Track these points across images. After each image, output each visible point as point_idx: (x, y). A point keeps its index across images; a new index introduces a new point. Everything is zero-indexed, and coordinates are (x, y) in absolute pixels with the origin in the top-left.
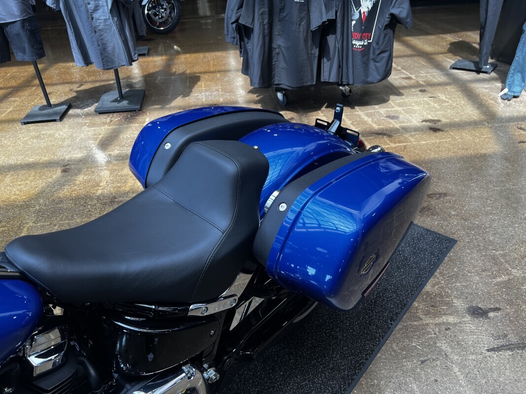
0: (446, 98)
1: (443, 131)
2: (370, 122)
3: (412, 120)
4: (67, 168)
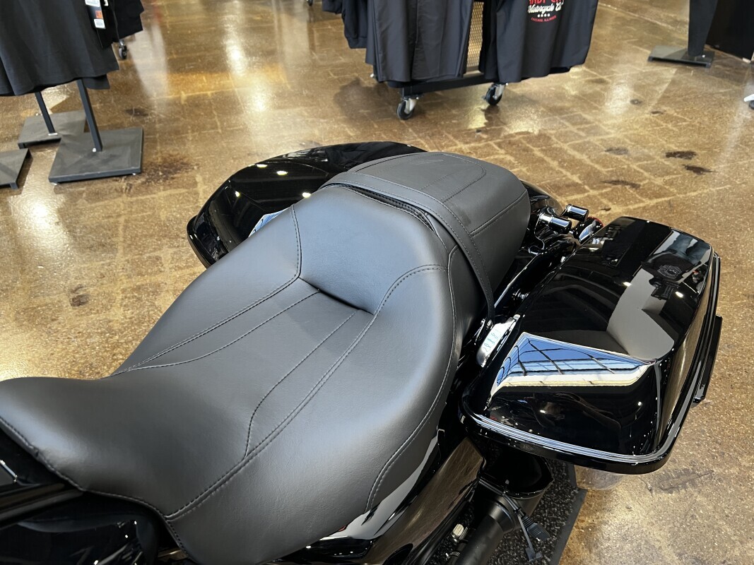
0: (678, 113)
1: (709, 171)
2: (588, 162)
3: (651, 154)
4: (81, 296)
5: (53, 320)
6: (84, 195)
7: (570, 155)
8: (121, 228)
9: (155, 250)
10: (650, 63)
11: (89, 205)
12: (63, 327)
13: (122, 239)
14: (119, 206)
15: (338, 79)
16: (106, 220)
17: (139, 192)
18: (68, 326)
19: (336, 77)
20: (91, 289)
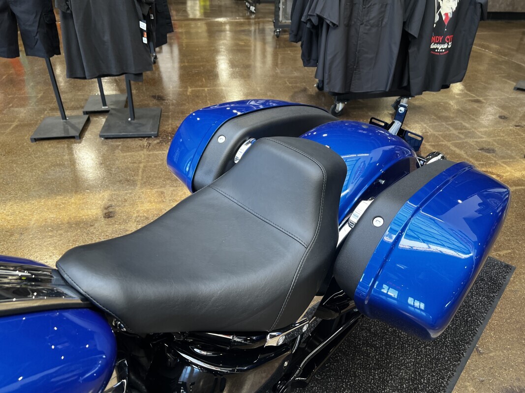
3: (513, 154)
4: (111, 212)
5: (91, 226)
6: (120, 147)
7: (452, 150)
8: (140, 171)
9: (161, 187)
10: (515, 91)
11: (122, 154)
12: (97, 231)
13: (140, 178)
14: (141, 156)
15: (292, 86)
16: (132, 165)
17: (154, 149)
18: (100, 231)
19: (290, 85)
20: (117, 209)
